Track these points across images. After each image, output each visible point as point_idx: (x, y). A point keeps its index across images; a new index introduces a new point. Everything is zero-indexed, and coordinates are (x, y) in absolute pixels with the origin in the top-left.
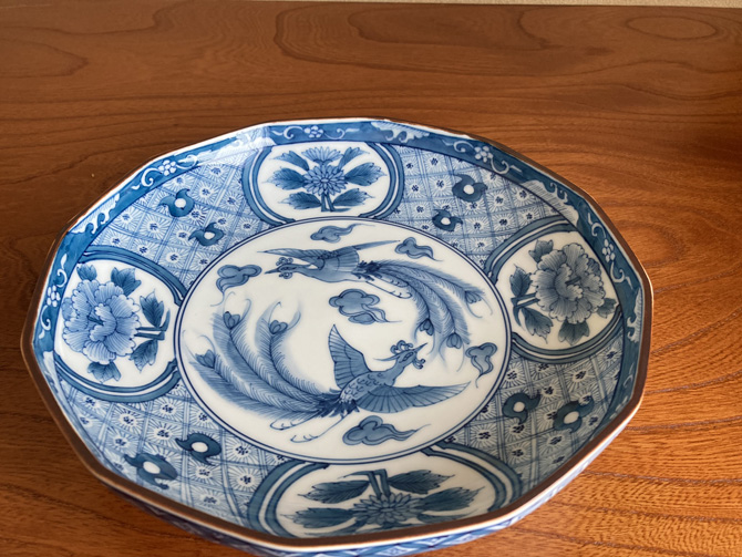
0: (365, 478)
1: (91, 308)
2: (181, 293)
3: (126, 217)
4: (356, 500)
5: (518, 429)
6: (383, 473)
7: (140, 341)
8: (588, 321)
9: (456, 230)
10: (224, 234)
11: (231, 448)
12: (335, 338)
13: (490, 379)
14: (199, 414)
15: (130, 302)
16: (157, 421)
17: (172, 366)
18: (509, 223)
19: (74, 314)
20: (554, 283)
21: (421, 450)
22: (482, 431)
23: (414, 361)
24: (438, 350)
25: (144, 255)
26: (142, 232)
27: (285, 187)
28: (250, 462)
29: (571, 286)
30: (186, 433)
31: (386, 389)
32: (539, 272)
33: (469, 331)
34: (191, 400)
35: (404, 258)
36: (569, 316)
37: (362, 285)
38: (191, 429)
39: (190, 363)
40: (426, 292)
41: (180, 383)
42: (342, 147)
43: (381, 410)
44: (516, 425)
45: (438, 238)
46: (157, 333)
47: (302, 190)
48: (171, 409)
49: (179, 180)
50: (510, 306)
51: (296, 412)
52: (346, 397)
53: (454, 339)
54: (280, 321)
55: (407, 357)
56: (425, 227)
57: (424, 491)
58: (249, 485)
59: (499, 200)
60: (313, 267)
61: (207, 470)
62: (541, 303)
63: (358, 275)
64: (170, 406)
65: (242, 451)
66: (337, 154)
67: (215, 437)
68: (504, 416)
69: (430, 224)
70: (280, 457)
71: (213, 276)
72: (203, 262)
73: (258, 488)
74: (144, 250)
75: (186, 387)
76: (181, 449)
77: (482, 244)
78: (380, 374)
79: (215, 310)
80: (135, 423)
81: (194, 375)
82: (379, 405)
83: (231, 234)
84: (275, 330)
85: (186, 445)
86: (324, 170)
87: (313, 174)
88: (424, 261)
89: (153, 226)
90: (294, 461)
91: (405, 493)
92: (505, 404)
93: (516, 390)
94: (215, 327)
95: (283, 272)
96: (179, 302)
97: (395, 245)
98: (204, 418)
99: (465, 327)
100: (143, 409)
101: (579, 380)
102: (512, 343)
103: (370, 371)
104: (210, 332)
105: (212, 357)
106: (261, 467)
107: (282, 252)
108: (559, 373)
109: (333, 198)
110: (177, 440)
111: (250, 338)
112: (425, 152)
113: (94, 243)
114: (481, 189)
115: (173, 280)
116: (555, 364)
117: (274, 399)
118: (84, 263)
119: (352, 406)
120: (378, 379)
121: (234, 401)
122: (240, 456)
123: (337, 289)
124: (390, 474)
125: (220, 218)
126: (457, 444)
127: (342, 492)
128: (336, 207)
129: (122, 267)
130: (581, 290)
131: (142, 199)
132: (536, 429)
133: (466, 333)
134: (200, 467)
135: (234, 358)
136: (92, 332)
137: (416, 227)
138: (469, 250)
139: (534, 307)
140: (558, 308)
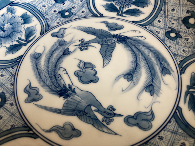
0: (124, 15)
4: (130, 8)
5: (74, 8)
6: (118, 14)
8: (20, 16)
11: (162, 34)
12: (107, 62)
14: (172, 48)
16: (189, 45)
17: (182, 71)
21: (103, 16)
22: (83, 14)
23: (83, 42)
24: (71, 42)
28: (156, 28)
29: (5, 29)
30: (178, 41)
31: (100, 37)
32: (3, 45)
34: (174, 54)
35: (43, 92)
36: (21, 24)
38: (175, 42)
39: (173, 71)
40: (51, 67)
41: (179, 63)
43: (106, 32)
44: (73, 9)
48: (183, 51)
51: (135, 41)
52: (115, 40)
53: (61, 44)
54: (126, 80)
55: (85, 44)
56: (12, 104)
57: (112, 4)
58: (158, 19)
60: (93, 108)
61: (171, 25)
62: (20, 36)
63: (74, 91)
64: (183, 52)
65: (158, 32)
67: (166, 39)
68: (73, 14)
70: (146, 28)
73: (156, 18)
75: (176, 60)
76: (180, 34)
77: (2, 75)
78: (98, 43)
79: (158, 99)
81: (173, 66)
82: (106, 33)
85: (178, 36)
90: (142, 25)
91: (116, 6)
92: (69, 17)
93: (62, 19)
94: (159, 88)
95: (111, 112)
96: (178, 109)
98: (170, 46)
101: (46, 5)
102: (46, 32)
103: (101, 45)
104: (163, 86)
105: (163, 72)
106: (153, 26)
108: (46, 13)
110: (181, 38)
111: (143, 77)
116: (44, 17)
117: (141, 47)
119: (115, 36)
120: (100, 41)
121: (157, 51)
122: (159, 31)
124: (116, 13)
126: (92, 13)
127: (133, 12)
130: (6, 24)
132: (70, 4)
133: (55, 43)
134: (174, 26)
135: (153, 69)
137: (15, 108)
138: (11, 77)
139: (23, 37)
140: (19, 29)
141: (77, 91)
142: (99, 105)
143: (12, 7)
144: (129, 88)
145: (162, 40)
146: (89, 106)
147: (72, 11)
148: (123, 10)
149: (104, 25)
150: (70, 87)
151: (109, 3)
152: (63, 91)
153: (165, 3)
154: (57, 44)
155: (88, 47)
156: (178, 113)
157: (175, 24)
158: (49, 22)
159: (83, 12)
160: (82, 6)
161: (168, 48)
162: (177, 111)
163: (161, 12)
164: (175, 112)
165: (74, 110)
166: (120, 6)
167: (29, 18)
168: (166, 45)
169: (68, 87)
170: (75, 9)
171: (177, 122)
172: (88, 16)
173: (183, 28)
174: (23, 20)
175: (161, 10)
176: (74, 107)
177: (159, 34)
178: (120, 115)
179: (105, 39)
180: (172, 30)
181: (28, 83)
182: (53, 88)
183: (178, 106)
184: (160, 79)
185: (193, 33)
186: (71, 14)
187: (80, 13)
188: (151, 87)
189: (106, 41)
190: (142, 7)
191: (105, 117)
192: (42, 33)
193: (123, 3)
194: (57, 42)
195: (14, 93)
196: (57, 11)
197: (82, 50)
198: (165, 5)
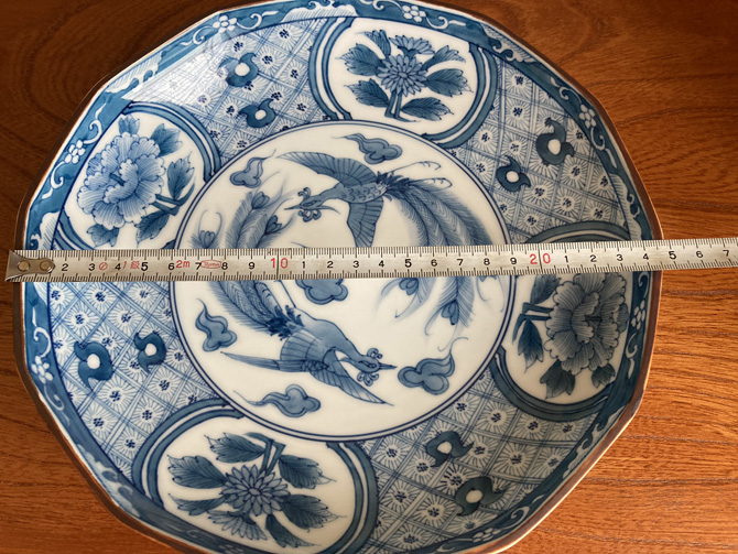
0: (402, 114)
1: (598, 333)
2: (495, 366)
3: (553, 462)
4: (419, 95)
5: (276, 96)
6: (388, 114)
7: (548, 303)
8: (149, 136)
9: (151, 331)
10: (425, 447)
11: (488, 175)
13: (259, 152)
14: (507, 212)
15: (554, 353)
16: (543, 208)
18: (97, 291)
19: (615, 316)
20: (129, 197)
21: (352, 119)
22: (300, 112)
23: (308, 197)
24: (280, 199)
25: (532, 420)
26: (532, 450)
27: (316, 501)
28: (477, 155)
29: (124, 178)
30: (521, 193)
31: (345, 182)
32: (128, 219)
33: (239, 204)
34: (510, 228)
35: (235, 325)
36: (156, 158)
37: (303, 304)
38: (516, 197)
42: (202, 521)
43: (361, 166)
44: (275, 100)
45: (177, 333)
46: (530, 313)
47: (293, 491)
48: (529, 220)
49: (470, 526)
50: (183, 209)
51: (427, 191)
52: (382, 188)
53: (258, 203)
54: (405, 292)
55: (311, 203)
56: (179, 357)
57: (372, 84)
58: (484, 132)
59: (80, 319)
60: (340, 355)
61: (512, 151)
62: (158, 191)
63: (299, 322)
64: (529, 224)
65: (481, 168)
66: (214, 518)
67: (498, 186)
68: (276, 115)
69: (170, 358)
70: (453, 154)
71: (456, 381)
72: (462, 407)
73: (479, 127)
74: (533, 426)
76: (528, 175)
77: (143, 294)
78: (343, 198)
79: (466, 332)
80: (562, 202)
82: (360, 170)
83: (416, 445)
84: (414, 282)
86: (248, 506)
87: (267, 508)
88: (217, 308)
89: (517, 460)
90: (445, 147)
91: (383, 87)
92: (267, 124)
93: (250, 131)
94: (470, 308)
95: (375, 362)
96: (500, 351)
97: (229, 350)
98: (503, 207)
99: (240, 210)
100: (553, 219)
101: (207, 96)
102: (215, 173)
103: (350, 203)
104: (477, 305)
106: (471, 149)
107: (363, 396)
108: (210, 118)
109: (258, 462)
110: (529, 186)
112: (100, 441)
113: (595, 416)
114: (83, 349)
115: (503, 385)
116: (205, 129)
117: (440, 210)
118: (608, 386)
119: (381, 178)
120: (348, 193)
122: (484, 163)
123: (331, 312)
124: (384, 110)
125: (423, 474)
126: (324, 111)
127: (424, 108)
128: (262, 444)
129: (563, 398)
130: (123, 165)
131: (529, 491)
132: (267, 85)
133: (243, 204)
134: (516, 154)
136: (596, 303)
137: (188, 364)
138: (161, 297)
139: (166, 193)
140: (152, 172)
141: (305, 319)
142: (349, 348)
143: (129, 117)
144: (410, 310)
145: (488, 191)
146: (332, 350)
147: (272, 105)
148: (400, 100)
149: (355, 145)
150: (290, 313)
151: (366, 79)
152: (277, 323)
153: (501, 90)
154: (249, 206)
155: (322, 211)
156: (498, 361)
157: (520, 148)
158: (220, 142)
159: (301, 107)
160: (298, 90)
161: (499, 210)
162: (497, 356)
163: (492, 112)
164: (494, 357)
165: (304, 361)
166: (393, 88)
167: (170, 137)
168: (495, 202)
169: (285, 312)
170: (281, 99)
171: (493, 377)
172: (314, 120)
173: (534, 163)
174: (157, 146)
175: (492, 108)
176: (301, 355)
177: (482, 174)
178: (391, 367)
179: (358, 187)
180: (513, 165)
181: (201, 308)
182: (255, 315)
183: (500, 346)
184: (472, 289)
185: (555, 178)
186: (272, 115)
187: (293, 112)
188: (453, 305)
189: (362, 192)
190: (446, 95)
191: (363, 372)
192: (208, 177)
193: (402, 81)
194: (247, 198)
195: (177, 331)
196: (236, 109)
197: (306, 220)
198: (501, 95)
